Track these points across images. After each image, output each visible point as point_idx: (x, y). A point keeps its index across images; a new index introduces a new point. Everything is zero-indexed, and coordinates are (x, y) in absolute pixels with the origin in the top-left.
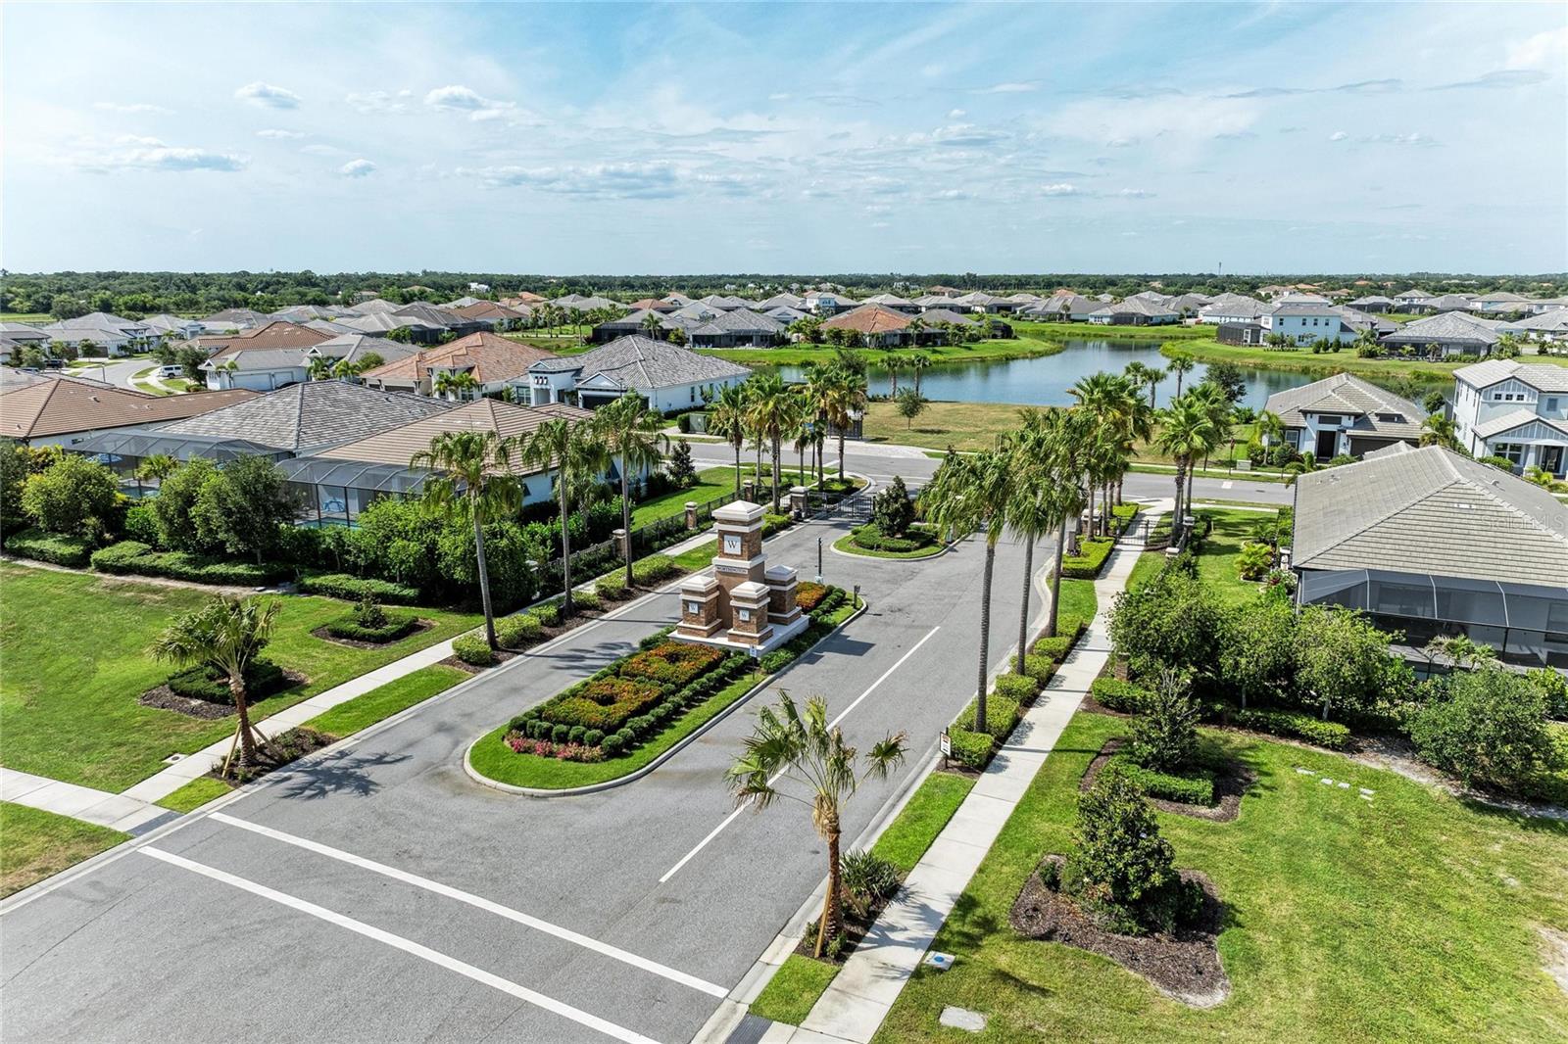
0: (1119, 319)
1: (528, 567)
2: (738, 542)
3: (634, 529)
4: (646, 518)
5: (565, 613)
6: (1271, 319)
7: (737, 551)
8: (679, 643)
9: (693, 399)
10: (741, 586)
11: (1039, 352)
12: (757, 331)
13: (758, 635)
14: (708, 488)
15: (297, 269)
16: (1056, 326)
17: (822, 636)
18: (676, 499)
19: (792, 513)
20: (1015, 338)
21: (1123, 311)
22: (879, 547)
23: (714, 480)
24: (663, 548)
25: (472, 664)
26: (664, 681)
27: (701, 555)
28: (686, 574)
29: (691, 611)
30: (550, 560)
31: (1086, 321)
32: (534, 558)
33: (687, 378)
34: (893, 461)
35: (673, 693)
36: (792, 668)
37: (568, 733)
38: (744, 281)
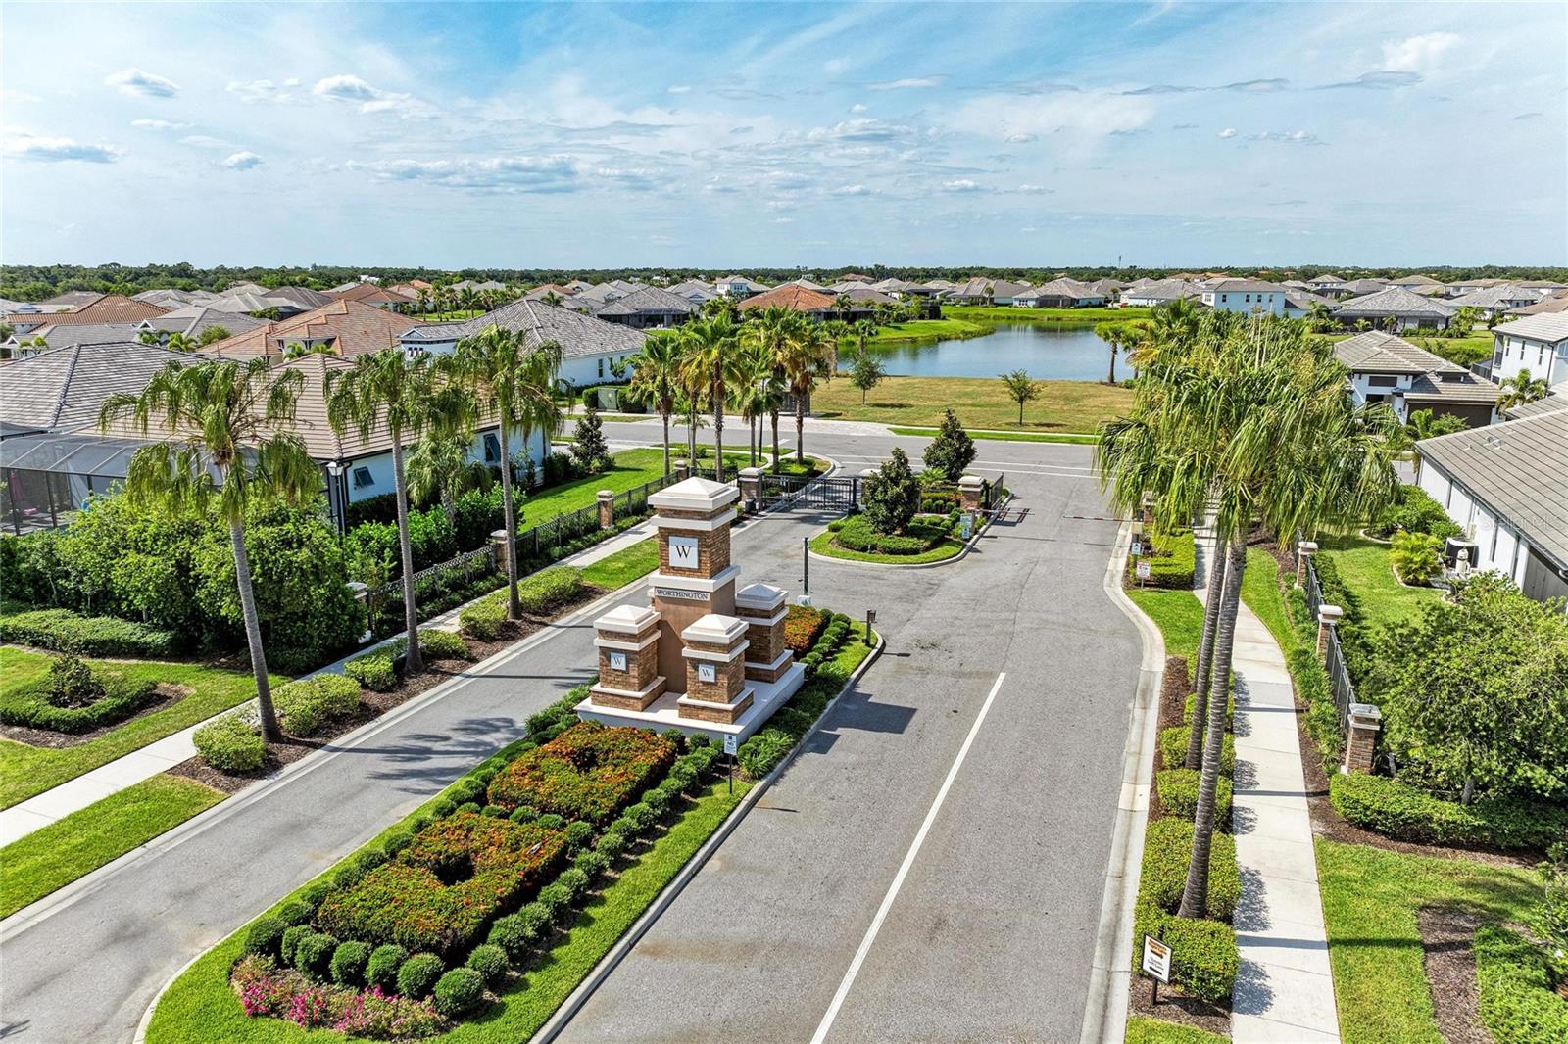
0: (1044, 302)
1: (348, 594)
2: (692, 547)
3: (523, 529)
4: (542, 514)
5: (408, 666)
6: (1213, 296)
7: (692, 562)
8: (598, 725)
9: (601, 374)
10: (699, 623)
11: (971, 333)
12: (670, 311)
13: (731, 707)
14: (626, 473)
15: (172, 261)
16: (980, 310)
17: (829, 697)
18: (583, 488)
19: (742, 504)
20: (944, 319)
21: (1048, 293)
22: (874, 548)
23: (632, 464)
24: (566, 555)
25: (227, 773)
26: (570, 813)
27: (622, 565)
28: (601, 594)
29: (614, 665)
30: (391, 579)
31: (1009, 305)
32: (361, 578)
33: (594, 349)
34: (854, 439)
35: (586, 842)
36: (791, 763)
37: (364, 963)
38: (648, 274)
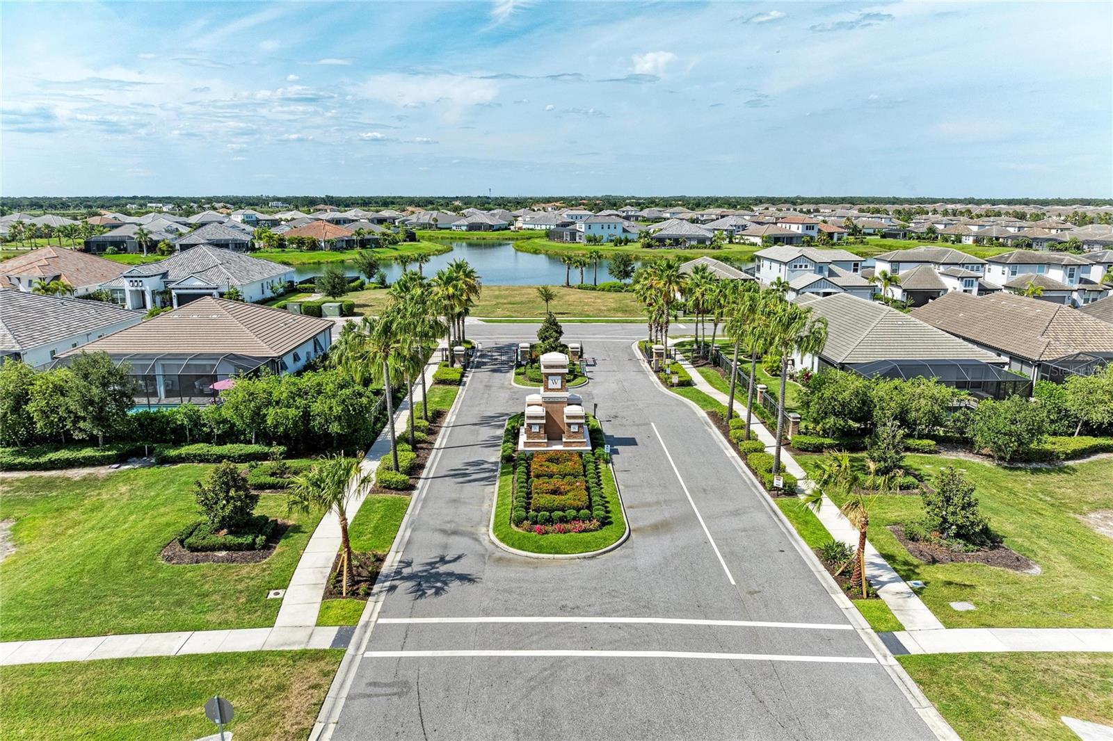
0: (473, 227)
2: (559, 380)
7: (558, 386)
9: (263, 292)
10: (569, 409)
13: (585, 440)
16: (432, 233)
20: (419, 241)
21: (474, 221)
26: (572, 475)
29: (533, 430)
31: (450, 229)
33: (258, 277)
